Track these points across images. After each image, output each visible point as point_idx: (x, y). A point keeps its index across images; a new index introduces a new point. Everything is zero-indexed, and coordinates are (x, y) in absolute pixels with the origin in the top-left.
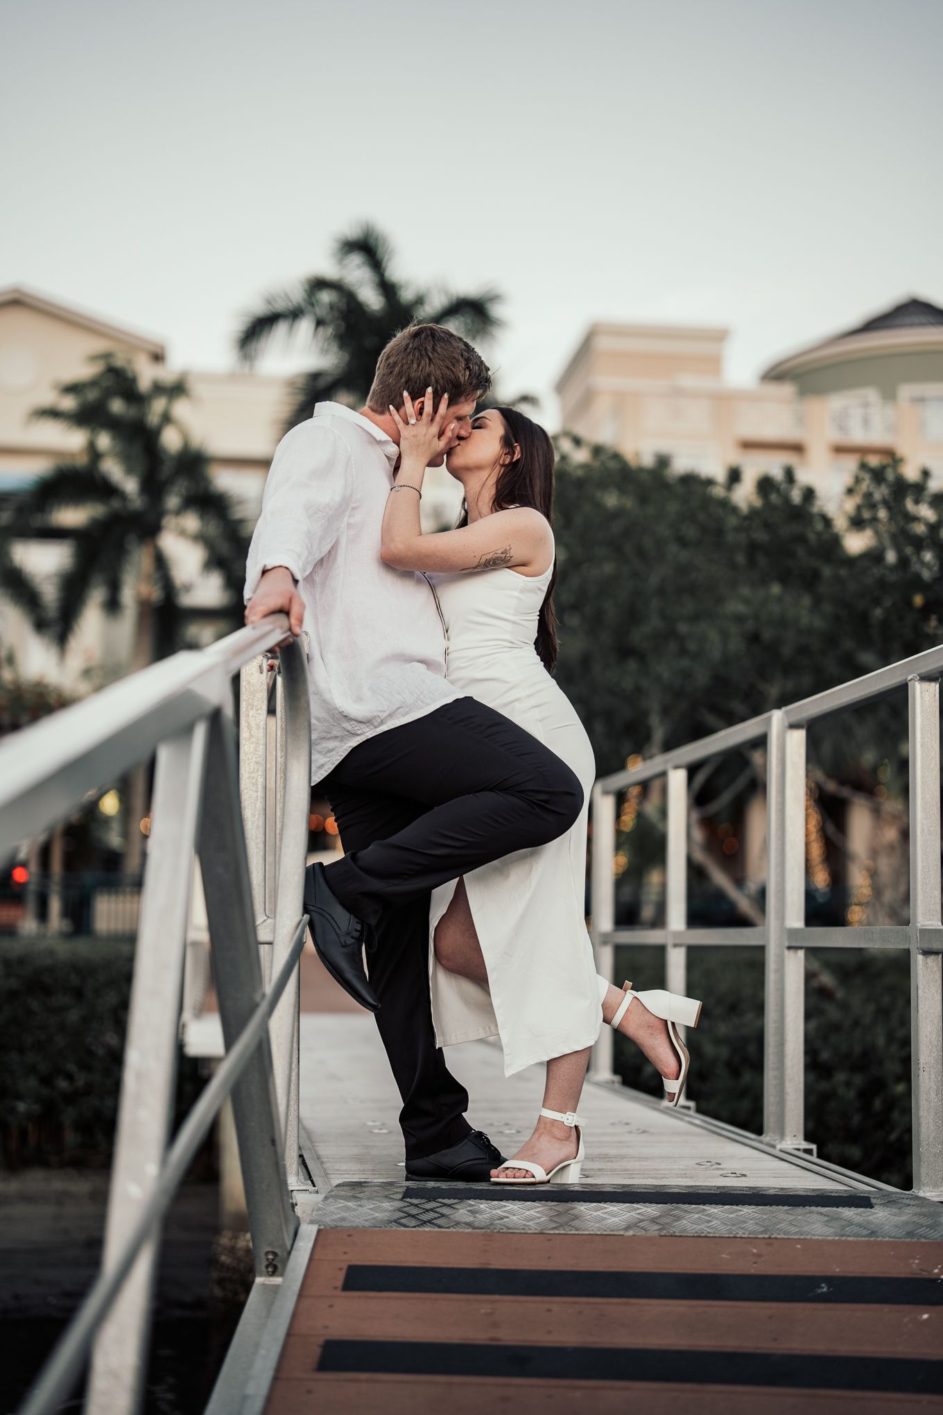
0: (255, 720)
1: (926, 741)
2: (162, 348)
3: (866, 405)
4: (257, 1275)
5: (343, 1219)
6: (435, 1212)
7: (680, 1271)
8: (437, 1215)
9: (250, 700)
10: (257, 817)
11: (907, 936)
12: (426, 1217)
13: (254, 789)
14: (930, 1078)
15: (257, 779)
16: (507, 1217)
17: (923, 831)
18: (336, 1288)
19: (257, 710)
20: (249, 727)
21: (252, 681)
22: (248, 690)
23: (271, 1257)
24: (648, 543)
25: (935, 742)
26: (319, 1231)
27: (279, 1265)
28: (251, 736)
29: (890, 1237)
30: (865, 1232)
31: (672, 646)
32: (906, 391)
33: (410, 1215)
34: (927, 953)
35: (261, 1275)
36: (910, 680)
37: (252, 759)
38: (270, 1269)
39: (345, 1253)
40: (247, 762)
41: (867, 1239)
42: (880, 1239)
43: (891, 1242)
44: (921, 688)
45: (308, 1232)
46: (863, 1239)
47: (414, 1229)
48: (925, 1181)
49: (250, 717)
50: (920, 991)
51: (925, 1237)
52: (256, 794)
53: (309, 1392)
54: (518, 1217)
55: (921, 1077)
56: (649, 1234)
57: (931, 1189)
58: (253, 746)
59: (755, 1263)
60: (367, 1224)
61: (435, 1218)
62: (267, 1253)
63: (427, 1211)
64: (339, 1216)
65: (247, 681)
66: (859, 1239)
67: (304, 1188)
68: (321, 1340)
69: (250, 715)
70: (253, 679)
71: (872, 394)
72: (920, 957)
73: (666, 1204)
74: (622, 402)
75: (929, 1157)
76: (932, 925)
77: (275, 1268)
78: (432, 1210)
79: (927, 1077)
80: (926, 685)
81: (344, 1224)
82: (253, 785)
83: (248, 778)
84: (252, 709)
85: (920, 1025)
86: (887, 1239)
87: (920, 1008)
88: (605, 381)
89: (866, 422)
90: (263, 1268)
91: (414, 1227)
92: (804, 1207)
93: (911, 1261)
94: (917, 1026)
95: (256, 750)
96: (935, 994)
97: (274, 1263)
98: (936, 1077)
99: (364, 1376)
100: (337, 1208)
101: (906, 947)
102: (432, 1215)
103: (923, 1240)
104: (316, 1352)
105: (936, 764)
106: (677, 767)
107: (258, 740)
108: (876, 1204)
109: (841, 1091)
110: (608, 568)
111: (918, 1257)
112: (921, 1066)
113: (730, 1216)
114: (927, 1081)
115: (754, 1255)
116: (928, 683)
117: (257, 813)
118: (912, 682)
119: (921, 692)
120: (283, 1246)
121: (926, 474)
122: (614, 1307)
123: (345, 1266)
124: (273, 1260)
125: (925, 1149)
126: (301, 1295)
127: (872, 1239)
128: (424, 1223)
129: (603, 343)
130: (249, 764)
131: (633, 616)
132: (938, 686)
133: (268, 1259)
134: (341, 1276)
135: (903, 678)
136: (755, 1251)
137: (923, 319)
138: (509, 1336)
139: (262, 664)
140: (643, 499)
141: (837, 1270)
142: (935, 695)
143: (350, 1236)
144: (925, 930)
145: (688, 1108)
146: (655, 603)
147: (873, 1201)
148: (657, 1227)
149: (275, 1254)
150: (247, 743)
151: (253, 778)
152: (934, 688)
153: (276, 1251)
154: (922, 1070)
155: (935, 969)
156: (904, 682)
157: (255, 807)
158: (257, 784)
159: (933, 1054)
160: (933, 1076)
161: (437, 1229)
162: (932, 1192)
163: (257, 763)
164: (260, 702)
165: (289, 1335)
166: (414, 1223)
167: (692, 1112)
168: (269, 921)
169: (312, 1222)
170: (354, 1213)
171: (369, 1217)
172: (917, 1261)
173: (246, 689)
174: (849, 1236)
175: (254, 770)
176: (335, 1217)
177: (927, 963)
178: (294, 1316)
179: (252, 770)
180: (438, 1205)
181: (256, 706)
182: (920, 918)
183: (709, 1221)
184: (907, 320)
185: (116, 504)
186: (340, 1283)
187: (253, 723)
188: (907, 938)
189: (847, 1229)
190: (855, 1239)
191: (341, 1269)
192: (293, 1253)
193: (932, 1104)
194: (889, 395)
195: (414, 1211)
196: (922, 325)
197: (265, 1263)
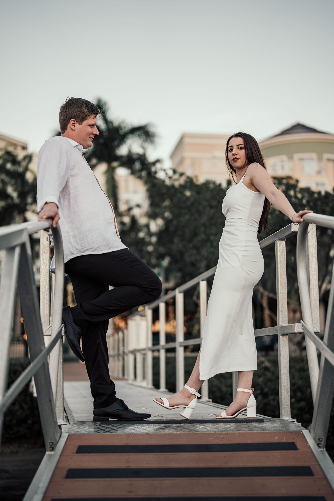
0: (45, 257)
1: (281, 261)
2: (26, 144)
3: (282, 161)
4: (47, 451)
5: (78, 431)
6: (111, 428)
7: (195, 444)
8: (111, 429)
9: (44, 250)
10: (46, 291)
11: (276, 330)
12: (107, 430)
13: (45, 281)
14: (285, 378)
15: (46, 278)
16: (136, 429)
17: (281, 292)
18: (73, 453)
19: (46, 254)
20: (43, 260)
21: (44, 244)
22: (43, 246)
23: (51, 444)
24: (201, 208)
25: (285, 261)
26: (69, 435)
27: (54, 447)
28: (44, 263)
29: (269, 431)
30: (260, 429)
31: (209, 244)
32: (297, 156)
33: (101, 429)
34: (283, 335)
35: (48, 451)
36: (275, 240)
37: (44, 271)
38: (51, 449)
39: (78, 442)
40: (43, 272)
41: (261, 432)
42: (265, 431)
43: (269, 432)
44: (279, 243)
45: (65, 436)
46: (259, 432)
47: (103, 434)
48: (284, 415)
49: (44, 256)
50: (281, 348)
51: (281, 430)
52: (46, 283)
53: (62, 485)
54: (140, 429)
55: (282, 378)
56: (186, 433)
57: (286, 417)
58: (45, 266)
59: (221, 440)
60: (86, 433)
61: (110, 430)
62: (50, 443)
63: (108, 428)
64: (76, 430)
65: (42, 244)
66: (258, 432)
67: (66, 424)
68: (67, 469)
69: (44, 255)
70: (44, 243)
71: (284, 157)
72: (281, 337)
73: (192, 423)
74: (194, 162)
75: (285, 406)
76: (284, 325)
77: (53, 449)
78: (109, 428)
79: (284, 378)
80: (281, 242)
81: (78, 433)
82: (45, 280)
83: (43, 278)
84: (44, 253)
85: (281, 360)
86: (268, 431)
87: (281, 354)
88: (188, 154)
89: (283, 168)
90: (49, 448)
91: (103, 433)
92: (240, 423)
93: (275, 438)
94: (280, 360)
95: (46, 268)
96: (286, 349)
97: (52, 446)
98: (287, 378)
99: (81, 479)
100: (76, 428)
101: (276, 334)
102: (110, 429)
103: (280, 431)
104: (65, 473)
105: (285, 269)
106: (203, 280)
107: (47, 264)
108: (265, 421)
109: (271, 402)
110: (187, 217)
111: (277, 436)
112: (282, 374)
113: (214, 426)
114: (284, 379)
115: (221, 438)
116: (282, 241)
117: (46, 290)
118: (276, 241)
119: (279, 244)
120: (55, 440)
121: (297, 181)
122: (171, 455)
123: (77, 446)
124: (52, 445)
125: (284, 403)
126: (61, 455)
127: (263, 432)
128: (106, 432)
129: (187, 141)
130: (43, 273)
131: (195, 234)
132: (285, 242)
133: (50, 445)
134: (76, 449)
135: (273, 240)
136: (222, 437)
137: (302, 130)
138: (133, 465)
139: (48, 238)
140: (198, 193)
141: (250, 441)
142: (284, 245)
143: (80, 436)
144: (282, 327)
145: (210, 401)
146: (202, 229)
147: (264, 420)
148: (188, 431)
149: (53, 443)
150: (43, 265)
151: (45, 277)
152: (284, 243)
153: (53, 442)
154: (282, 376)
155: (286, 340)
156: (274, 241)
157: (46, 288)
158: (46, 280)
159: (286, 370)
160: (286, 378)
161: (111, 433)
162: (286, 418)
163: (46, 272)
164: (47, 251)
165: (56, 467)
166: (103, 432)
167: (211, 402)
168: (51, 328)
169: (66, 433)
170: (82, 429)
171: (87, 431)
172: (277, 438)
173: (42, 246)
174: (255, 431)
175: (45, 274)
176: (75, 431)
177: (283, 339)
178: (58, 462)
179: (44, 274)
180: (112, 426)
181: (46, 252)
182: (280, 323)
183: (206, 428)
184: (296, 131)
185: (10, 201)
186: (75, 451)
187: (45, 258)
188: (277, 330)
189: (254, 429)
190: (257, 432)
191: (76, 447)
192: (59, 442)
193: (286, 388)
194: (291, 158)
195: (103, 428)
196: (301, 132)
197: (49, 446)
